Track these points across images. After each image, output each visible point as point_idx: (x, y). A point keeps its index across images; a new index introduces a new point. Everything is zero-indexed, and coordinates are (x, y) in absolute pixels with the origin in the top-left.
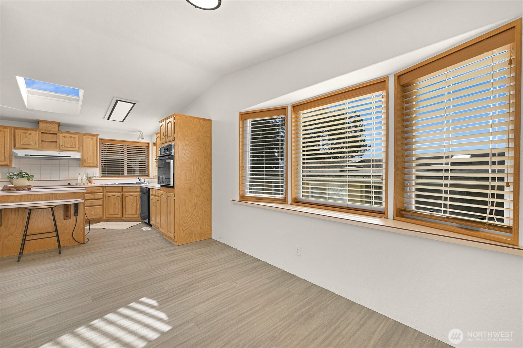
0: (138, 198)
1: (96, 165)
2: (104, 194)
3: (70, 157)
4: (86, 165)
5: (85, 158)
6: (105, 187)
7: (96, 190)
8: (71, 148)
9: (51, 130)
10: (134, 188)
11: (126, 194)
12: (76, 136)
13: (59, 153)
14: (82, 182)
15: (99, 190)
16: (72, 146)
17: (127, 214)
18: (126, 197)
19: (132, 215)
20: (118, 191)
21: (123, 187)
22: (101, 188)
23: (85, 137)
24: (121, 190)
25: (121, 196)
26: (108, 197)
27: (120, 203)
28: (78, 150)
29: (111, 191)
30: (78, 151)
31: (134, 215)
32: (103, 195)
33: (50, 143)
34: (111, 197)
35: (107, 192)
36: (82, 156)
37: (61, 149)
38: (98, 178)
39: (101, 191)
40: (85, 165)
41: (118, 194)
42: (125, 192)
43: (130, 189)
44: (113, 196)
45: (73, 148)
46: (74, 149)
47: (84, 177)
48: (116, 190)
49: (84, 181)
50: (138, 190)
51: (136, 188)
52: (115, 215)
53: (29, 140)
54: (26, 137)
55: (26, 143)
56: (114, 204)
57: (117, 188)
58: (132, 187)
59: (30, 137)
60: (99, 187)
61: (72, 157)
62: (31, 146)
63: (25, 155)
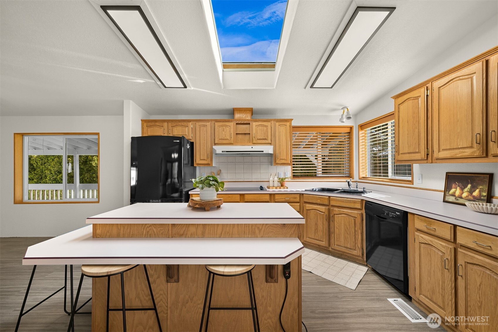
0: (358, 220)
1: (290, 163)
2: (301, 205)
3: (263, 151)
4: (279, 162)
5: (277, 152)
6: (303, 194)
7: (291, 199)
8: (263, 141)
9: (245, 119)
10: (350, 202)
11: (336, 209)
12: (268, 124)
13: (252, 148)
14: (274, 184)
15: (295, 198)
16: (264, 138)
17: (337, 245)
18: (334, 214)
19: (347, 248)
20: (321, 203)
21: (329, 197)
22: (298, 196)
23: (277, 124)
24: (326, 203)
25: (327, 213)
26: (307, 210)
27: (326, 223)
28: (270, 142)
29: (311, 201)
30: (270, 144)
31: (350, 249)
32: (300, 205)
33: (244, 136)
34: (311, 211)
35: (306, 202)
36: (275, 150)
37: (254, 142)
38: (290, 180)
39: (298, 200)
40: (277, 162)
41: (323, 208)
42: (332, 206)
43: (343, 201)
44: (314, 211)
45: (265, 141)
46: (267, 142)
47: (276, 179)
48: (319, 201)
49: (276, 184)
50: (358, 206)
51: (355, 202)
52: (318, 240)
53: (226, 133)
54: (223, 131)
55: (224, 138)
56: (316, 224)
57: (320, 197)
58: (346, 199)
59: (226, 129)
60: (295, 195)
61: (264, 152)
62: (228, 140)
63: (222, 152)
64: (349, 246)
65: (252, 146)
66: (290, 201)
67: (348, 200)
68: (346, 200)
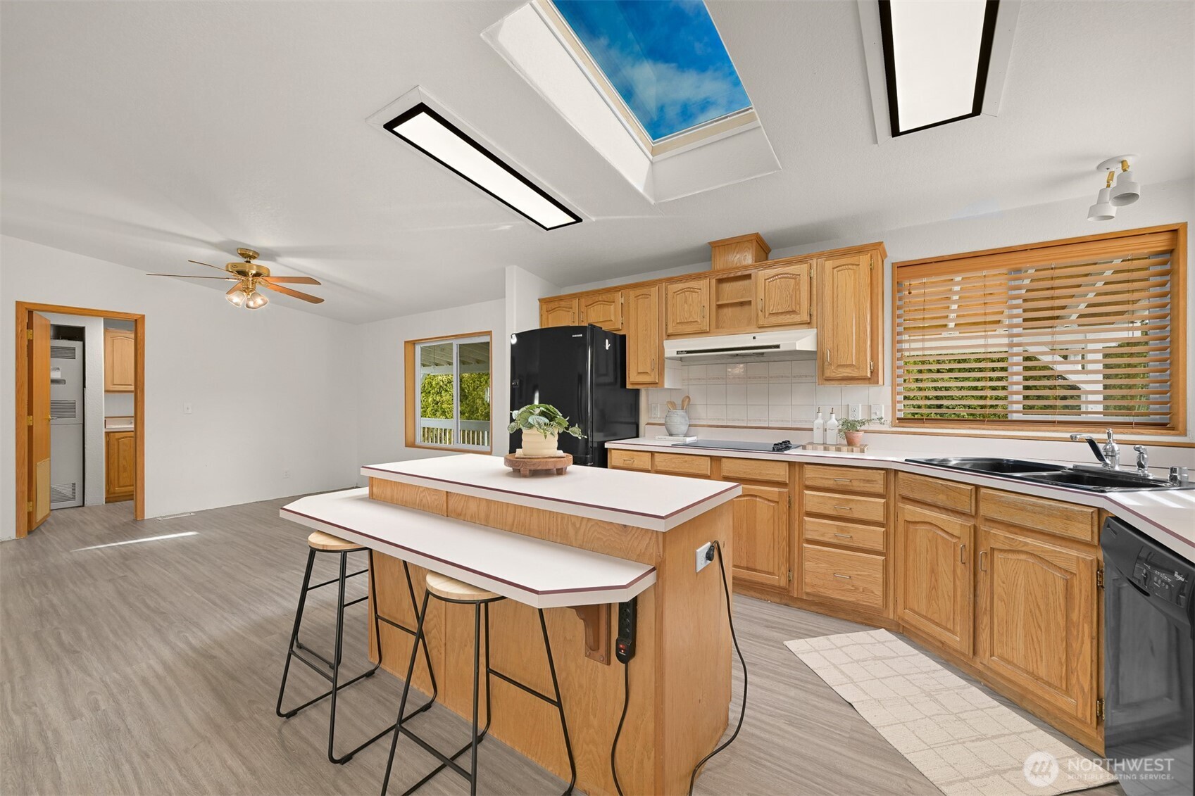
0: (1084, 586)
1: (869, 375)
2: (892, 504)
3: (778, 347)
4: (833, 375)
5: (828, 345)
6: (896, 471)
7: (855, 483)
8: (787, 318)
9: (738, 265)
10: (1050, 513)
11: (1000, 533)
12: (801, 269)
13: (754, 338)
14: (825, 437)
15: (868, 481)
16: (790, 309)
17: (1002, 658)
18: (993, 549)
19: (1038, 678)
20: (950, 505)
21: (977, 487)
22: (879, 476)
23: (829, 264)
24: (967, 506)
25: (967, 540)
26: (909, 522)
27: (964, 574)
28: (806, 318)
29: (918, 496)
30: (809, 324)
31: (1049, 684)
32: (887, 506)
33: (737, 310)
34: (920, 527)
35: (906, 499)
36: (820, 341)
37: (761, 323)
38: (886, 428)
39: (879, 488)
40: (828, 373)
41: (954, 524)
42: (988, 520)
43: (1022, 508)
44: (927, 527)
45: (792, 316)
46: (797, 318)
47: (833, 422)
48: (941, 499)
49: (833, 437)
50: (1084, 531)
51: (1068, 517)
52: (938, 624)
53: (691, 308)
54: (686, 302)
55: (686, 319)
56: (932, 571)
57: (946, 487)
58: (1034, 500)
59: (692, 297)
60: (870, 471)
61: (782, 349)
62: (695, 323)
63: (678, 353)
64: (1042, 672)
65: (754, 335)
66: (851, 488)
67: (1042, 507)
68: (1034, 505)
